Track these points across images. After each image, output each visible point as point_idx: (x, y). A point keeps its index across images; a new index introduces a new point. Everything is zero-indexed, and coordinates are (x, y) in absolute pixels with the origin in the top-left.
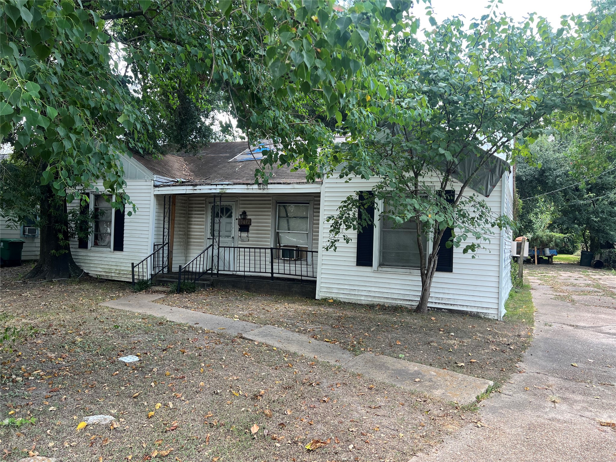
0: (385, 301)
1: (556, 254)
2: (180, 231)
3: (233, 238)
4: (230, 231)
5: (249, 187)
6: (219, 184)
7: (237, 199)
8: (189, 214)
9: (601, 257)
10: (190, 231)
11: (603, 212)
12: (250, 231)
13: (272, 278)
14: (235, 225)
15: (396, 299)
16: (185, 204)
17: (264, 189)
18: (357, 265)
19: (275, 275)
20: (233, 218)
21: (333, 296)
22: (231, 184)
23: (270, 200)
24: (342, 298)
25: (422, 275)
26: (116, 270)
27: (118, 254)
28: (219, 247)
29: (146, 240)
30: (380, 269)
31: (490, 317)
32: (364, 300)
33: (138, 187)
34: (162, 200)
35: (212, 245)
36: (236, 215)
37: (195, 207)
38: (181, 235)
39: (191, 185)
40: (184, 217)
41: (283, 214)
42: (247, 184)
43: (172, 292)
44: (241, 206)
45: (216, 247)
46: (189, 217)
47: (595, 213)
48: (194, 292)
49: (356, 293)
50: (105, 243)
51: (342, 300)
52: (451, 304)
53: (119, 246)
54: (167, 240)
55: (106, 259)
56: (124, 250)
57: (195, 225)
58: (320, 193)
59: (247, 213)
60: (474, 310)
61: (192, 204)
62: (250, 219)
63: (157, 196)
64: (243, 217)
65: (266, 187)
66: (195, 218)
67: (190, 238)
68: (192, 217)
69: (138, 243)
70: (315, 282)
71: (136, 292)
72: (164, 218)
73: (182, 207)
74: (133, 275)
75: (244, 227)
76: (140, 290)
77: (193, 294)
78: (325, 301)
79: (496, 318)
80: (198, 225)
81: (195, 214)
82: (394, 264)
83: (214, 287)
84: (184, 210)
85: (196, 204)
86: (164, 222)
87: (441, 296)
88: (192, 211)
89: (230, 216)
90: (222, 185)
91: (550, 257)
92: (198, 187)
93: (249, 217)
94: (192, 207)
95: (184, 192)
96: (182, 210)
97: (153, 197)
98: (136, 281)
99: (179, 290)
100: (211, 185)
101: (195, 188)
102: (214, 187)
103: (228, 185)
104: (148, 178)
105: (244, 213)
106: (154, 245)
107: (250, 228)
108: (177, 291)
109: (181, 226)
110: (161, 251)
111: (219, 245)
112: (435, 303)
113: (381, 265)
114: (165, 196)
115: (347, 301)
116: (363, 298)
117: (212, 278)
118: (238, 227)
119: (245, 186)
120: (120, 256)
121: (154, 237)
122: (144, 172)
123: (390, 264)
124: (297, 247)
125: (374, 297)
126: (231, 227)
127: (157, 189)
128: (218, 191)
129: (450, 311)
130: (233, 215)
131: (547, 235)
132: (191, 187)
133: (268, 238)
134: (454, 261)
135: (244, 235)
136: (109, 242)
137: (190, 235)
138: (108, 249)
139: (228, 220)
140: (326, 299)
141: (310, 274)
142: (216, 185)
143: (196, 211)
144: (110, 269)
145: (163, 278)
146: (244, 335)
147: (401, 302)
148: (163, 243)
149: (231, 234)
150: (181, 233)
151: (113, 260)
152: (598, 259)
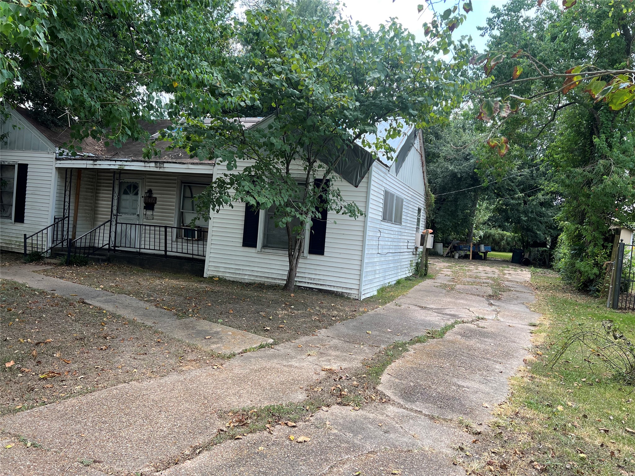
0: (266, 280)
1: (490, 250)
2: (86, 206)
3: (138, 215)
4: (136, 209)
5: (147, 164)
6: (118, 161)
7: (143, 177)
8: (97, 189)
9: (530, 255)
10: (97, 207)
11: (532, 212)
12: (155, 210)
13: (166, 256)
14: (141, 203)
15: (275, 279)
16: (93, 179)
17: (160, 167)
18: (243, 246)
19: (168, 253)
20: (140, 195)
21: (220, 274)
22: (129, 161)
23: (175, 180)
24: (228, 276)
25: (290, 255)
26: (16, 241)
27: (19, 226)
28: (117, 223)
29: (46, 213)
30: (263, 250)
31: (352, 297)
32: (247, 279)
33: (40, 159)
34: (64, 173)
35: (110, 221)
36: (142, 193)
37: (104, 183)
38: (87, 210)
39: (91, 160)
40: (92, 192)
41: (188, 194)
42: (145, 162)
43: (61, 265)
44: (147, 184)
45: (114, 223)
46: (97, 193)
47: (525, 213)
48: (85, 265)
49: (241, 273)
50: (7, 214)
51: (227, 279)
52: (321, 285)
53: (20, 218)
54: (67, 214)
55: (7, 231)
56: (25, 221)
57: (103, 200)
58: (212, 175)
59: (153, 192)
60: (340, 290)
61: (101, 179)
62: (156, 198)
63: (59, 169)
64: (148, 195)
65: (162, 166)
66: (103, 193)
67: (97, 214)
68: (99, 193)
69: (38, 216)
70: (204, 261)
71: (25, 263)
72: (65, 192)
73: (89, 181)
74: (25, 246)
75: (150, 205)
76: (31, 261)
77: (83, 267)
78: (211, 279)
79: (357, 298)
80: (105, 201)
81: (103, 190)
82: (275, 246)
83: (110, 262)
84: (92, 186)
85: (104, 179)
86: (65, 195)
87: (313, 276)
88: (100, 186)
89: (137, 194)
90: (121, 161)
91: (485, 253)
92: (98, 162)
93: (154, 196)
94: (100, 183)
95: (84, 166)
96: (89, 185)
97: (54, 169)
98: (28, 252)
99: (69, 263)
100: (111, 160)
101: (95, 163)
102: (113, 163)
103: (126, 161)
104: (50, 150)
105: (150, 191)
106: (55, 219)
107: (156, 206)
108: (66, 263)
109: (88, 201)
110: (60, 225)
111: (116, 221)
112: (308, 283)
113: (264, 246)
114: (67, 169)
115: (231, 279)
116: (246, 277)
117: (108, 254)
118: (143, 205)
119: (142, 164)
120: (21, 228)
121: (54, 210)
122: (47, 144)
123: (272, 246)
124: (199, 227)
125: (257, 276)
126: (137, 204)
127: (59, 162)
128: (117, 167)
129: (320, 290)
130: (140, 193)
131: (499, 234)
132: (91, 162)
133: (172, 217)
134: (326, 245)
135: (149, 213)
136: (11, 214)
137: (97, 211)
138: (10, 221)
139: (134, 197)
140: (213, 277)
141: (201, 253)
142: (116, 161)
143: (104, 186)
144: (10, 240)
145: (62, 251)
146: (86, 301)
147: (279, 282)
148: (64, 216)
149: (137, 211)
150: (87, 208)
151: (14, 231)
152: (527, 257)
